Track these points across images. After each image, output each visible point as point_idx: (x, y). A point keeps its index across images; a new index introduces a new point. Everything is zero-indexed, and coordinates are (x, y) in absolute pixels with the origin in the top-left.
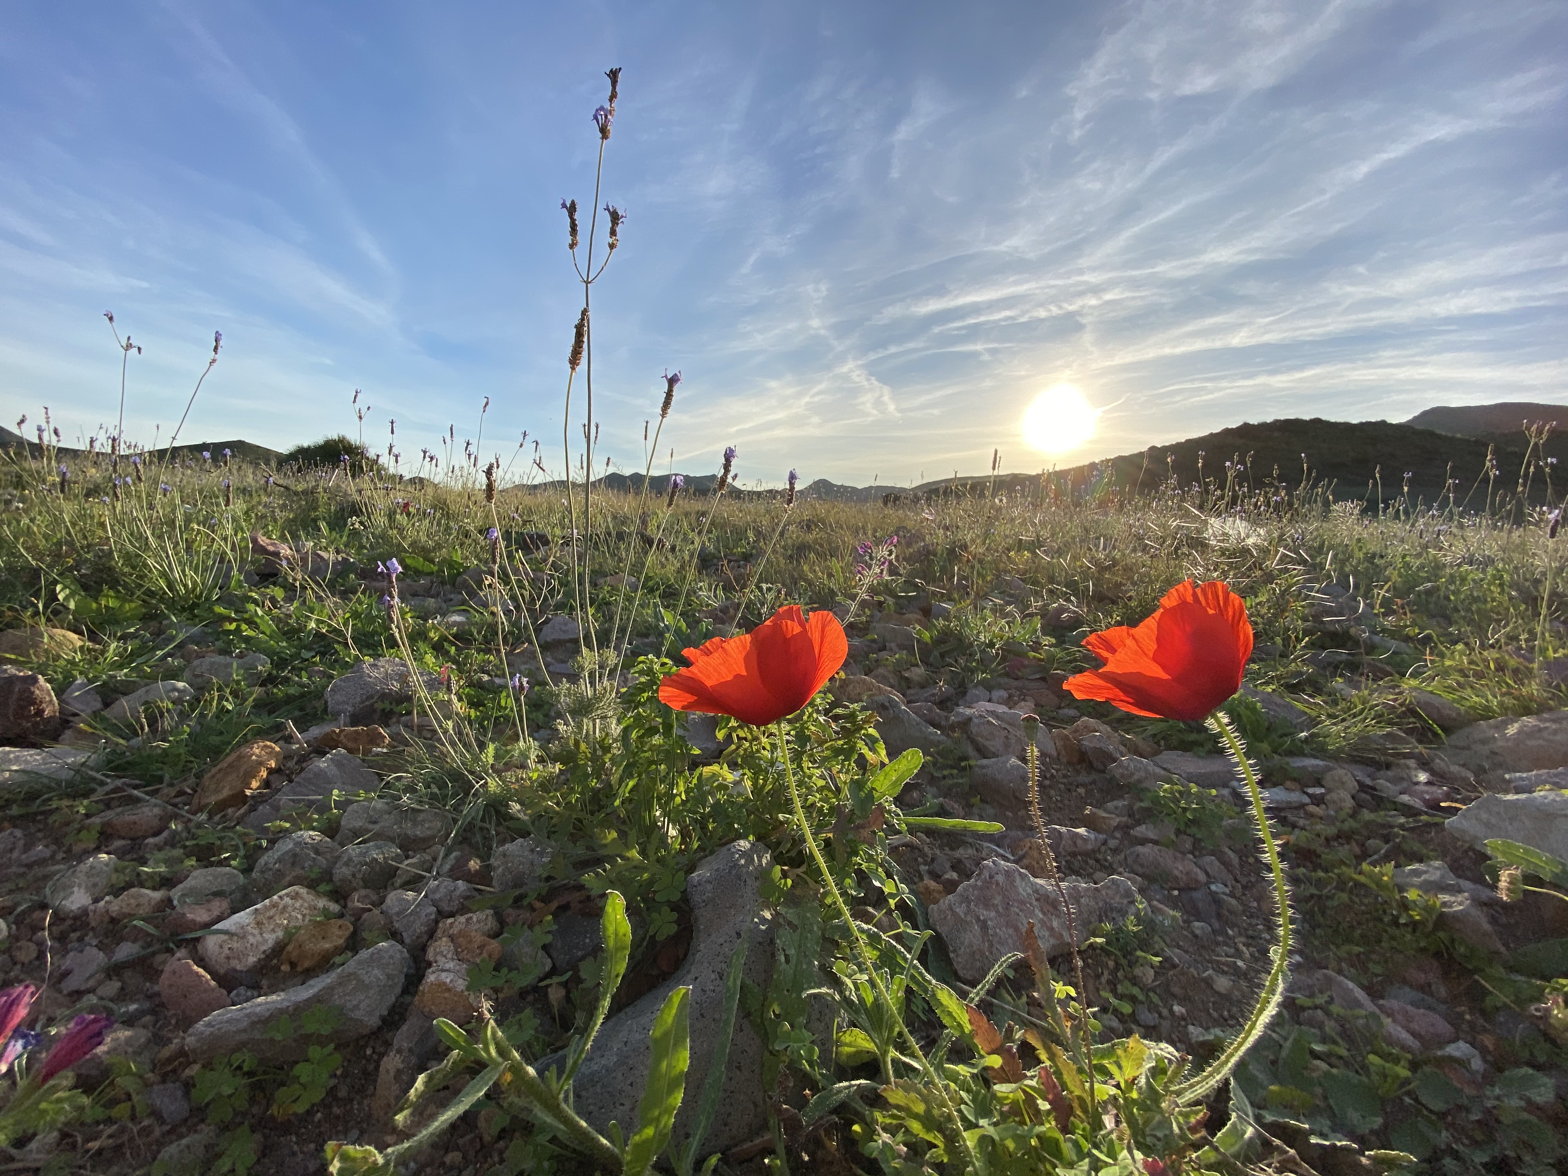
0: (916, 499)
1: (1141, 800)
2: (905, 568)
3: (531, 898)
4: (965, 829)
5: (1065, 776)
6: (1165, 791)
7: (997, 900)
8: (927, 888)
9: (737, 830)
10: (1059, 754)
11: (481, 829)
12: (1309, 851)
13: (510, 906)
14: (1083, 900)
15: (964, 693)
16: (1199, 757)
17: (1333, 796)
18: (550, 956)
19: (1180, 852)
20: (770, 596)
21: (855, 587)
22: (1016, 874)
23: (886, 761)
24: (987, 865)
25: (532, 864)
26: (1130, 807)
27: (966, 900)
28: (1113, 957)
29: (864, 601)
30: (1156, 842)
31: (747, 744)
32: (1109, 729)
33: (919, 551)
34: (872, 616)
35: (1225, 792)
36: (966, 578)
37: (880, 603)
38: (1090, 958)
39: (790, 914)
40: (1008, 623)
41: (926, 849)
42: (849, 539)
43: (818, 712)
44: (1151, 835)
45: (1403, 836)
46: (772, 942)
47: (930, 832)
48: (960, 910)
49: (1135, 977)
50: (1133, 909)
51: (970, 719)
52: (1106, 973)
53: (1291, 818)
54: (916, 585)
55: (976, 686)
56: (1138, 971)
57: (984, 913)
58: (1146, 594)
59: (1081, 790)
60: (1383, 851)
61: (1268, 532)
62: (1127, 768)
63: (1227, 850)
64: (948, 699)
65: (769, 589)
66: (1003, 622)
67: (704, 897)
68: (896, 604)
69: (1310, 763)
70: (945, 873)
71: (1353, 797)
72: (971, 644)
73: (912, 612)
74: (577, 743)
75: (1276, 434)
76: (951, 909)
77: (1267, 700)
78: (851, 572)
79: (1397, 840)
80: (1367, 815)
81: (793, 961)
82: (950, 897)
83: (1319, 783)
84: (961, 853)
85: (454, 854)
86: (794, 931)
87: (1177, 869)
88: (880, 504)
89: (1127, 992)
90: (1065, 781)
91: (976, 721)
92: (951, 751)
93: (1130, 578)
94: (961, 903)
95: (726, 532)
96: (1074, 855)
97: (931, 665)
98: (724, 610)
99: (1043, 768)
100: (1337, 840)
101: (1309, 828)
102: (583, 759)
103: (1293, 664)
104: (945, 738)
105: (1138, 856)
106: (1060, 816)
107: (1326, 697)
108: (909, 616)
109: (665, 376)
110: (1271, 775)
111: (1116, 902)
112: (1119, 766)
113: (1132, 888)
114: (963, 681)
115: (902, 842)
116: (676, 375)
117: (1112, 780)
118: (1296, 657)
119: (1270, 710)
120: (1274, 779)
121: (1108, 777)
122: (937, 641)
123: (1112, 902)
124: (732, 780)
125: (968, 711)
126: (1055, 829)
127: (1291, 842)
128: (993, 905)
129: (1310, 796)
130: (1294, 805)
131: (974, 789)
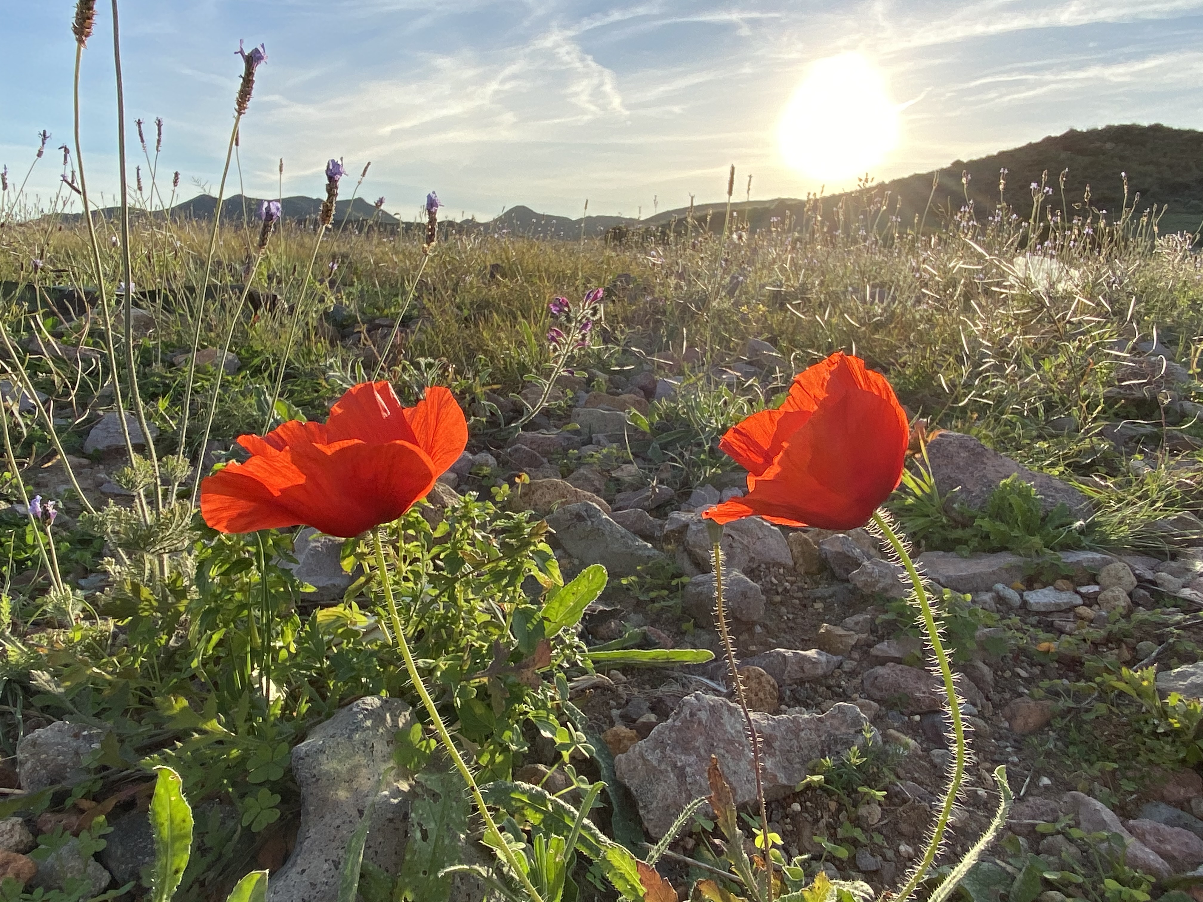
0: (649, 235)
1: (886, 612)
2: (622, 332)
3: (77, 797)
4: (668, 661)
5: (801, 589)
7: (699, 742)
8: (616, 735)
9: (364, 685)
10: (795, 564)
12: (1073, 658)
13: (47, 811)
14: (802, 734)
15: (689, 494)
16: (962, 557)
17: (1108, 594)
18: (106, 867)
19: (925, 671)
20: (431, 375)
21: (549, 360)
22: (724, 710)
23: (561, 582)
24: (688, 702)
25: (77, 753)
26: (873, 620)
27: (661, 744)
28: (833, 797)
29: (561, 378)
30: (898, 661)
33: (644, 309)
34: (575, 399)
35: (987, 597)
36: (699, 344)
37: (586, 381)
38: (808, 801)
39: (432, 781)
40: (750, 402)
41: (621, 689)
43: (474, 527)
44: (894, 653)
45: (1178, 635)
46: (406, 816)
47: (627, 668)
48: (653, 758)
49: (858, 818)
50: (860, 740)
51: (686, 526)
52: (826, 817)
53: (1058, 622)
54: (633, 356)
55: (702, 485)
56: (863, 811)
57: (682, 759)
58: (924, 358)
59: (819, 605)
60: (1154, 654)
61: (1083, 276)
62: (870, 575)
63: (981, 664)
65: (429, 366)
66: (741, 400)
67: (315, 771)
68: (609, 381)
69: (1084, 557)
70: (641, 716)
71: (1130, 595)
72: (700, 431)
73: (630, 392)
74: (136, 588)
75: (1109, 146)
76: (642, 756)
77: (1046, 486)
79: (1171, 641)
80: (1142, 614)
81: (432, 837)
82: (641, 743)
83: (1093, 580)
84: (662, 691)
86: (435, 802)
87: (919, 690)
88: (598, 241)
89: (847, 835)
90: (800, 594)
91: (693, 527)
92: (663, 567)
93: (906, 338)
94: (654, 749)
95: (374, 285)
96: (801, 682)
97: (650, 460)
99: (775, 581)
100: (1106, 645)
101: (1076, 632)
102: (146, 610)
103: (1087, 440)
104: (656, 552)
105: (876, 678)
106: (788, 637)
107: (1119, 479)
108: (625, 397)
109: (242, 52)
110: (1041, 574)
111: (843, 731)
112: (862, 573)
113: (863, 715)
114: (687, 477)
115: (591, 683)
116: (257, 50)
117: (854, 591)
118: (1087, 431)
119: (1048, 496)
120: (1044, 579)
121: (851, 587)
122: (658, 429)
123: (837, 733)
124: (367, 624)
125: (683, 516)
126: (779, 653)
127: (1052, 650)
128: (694, 747)
129: (1082, 595)
130: (1064, 607)
131: (687, 613)
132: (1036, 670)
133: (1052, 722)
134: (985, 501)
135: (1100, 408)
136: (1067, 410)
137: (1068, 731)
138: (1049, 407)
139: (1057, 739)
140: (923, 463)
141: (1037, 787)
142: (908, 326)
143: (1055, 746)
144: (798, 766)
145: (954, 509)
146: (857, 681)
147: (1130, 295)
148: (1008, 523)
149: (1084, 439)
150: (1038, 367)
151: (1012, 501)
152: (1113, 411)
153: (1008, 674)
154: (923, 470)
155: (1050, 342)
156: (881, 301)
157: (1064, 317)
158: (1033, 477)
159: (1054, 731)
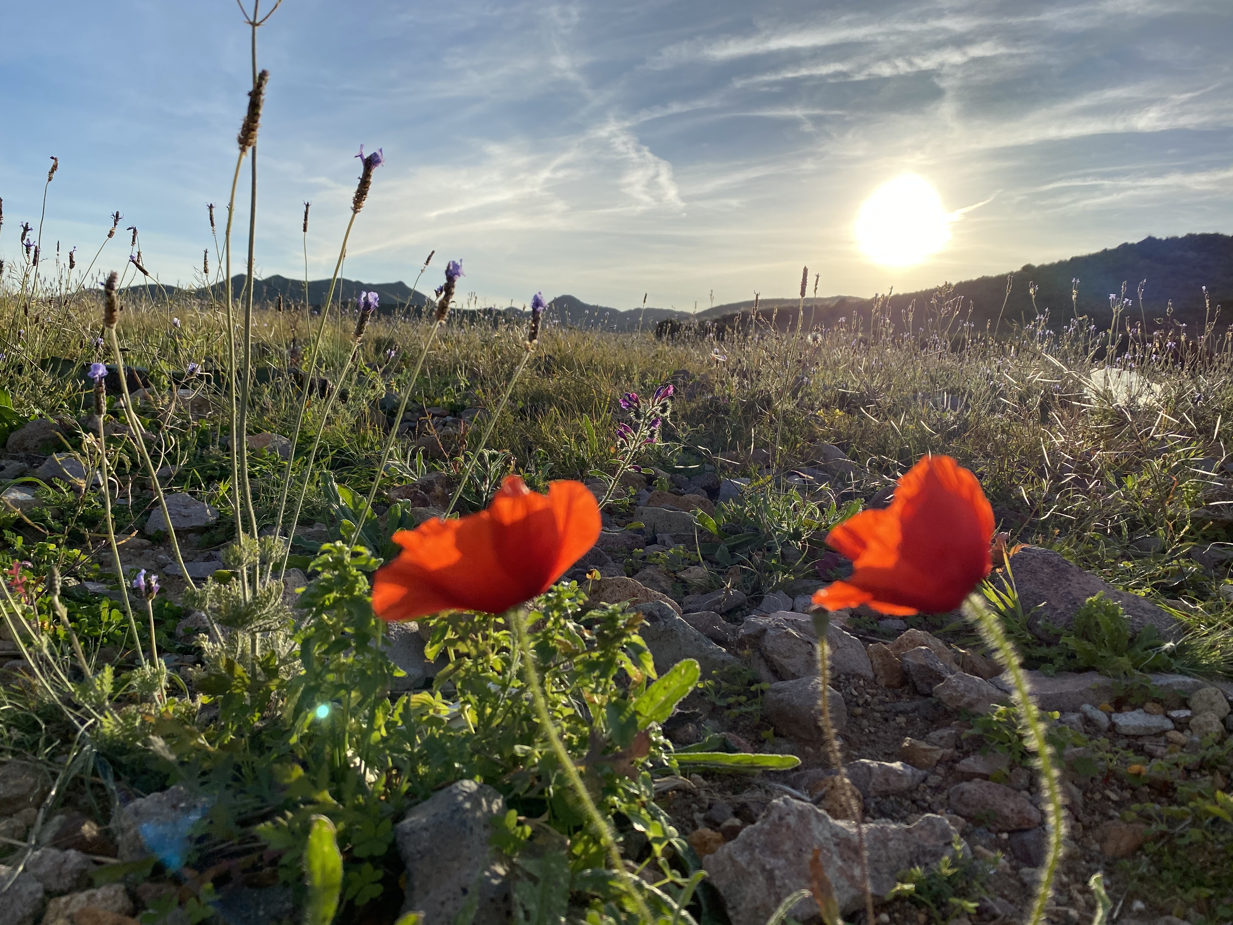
0: (703, 331)
1: (971, 727)
2: (684, 430)
4: (752, 766)
5: (882, 702)
6: (1000, 715)
7: (788, 846)
8: (702, 837)
9: (459, 770)
10: (876, 676)
11: (93, 786)
12: (1165, 783)
13: (146, 879)
14: (891, 844)
15: (758, 600)
16: (1047, 675)
17: (1200, 719)
19: (1013, 788)
20: (493, 467)
21: (615, 456)
22: (812, 816)
23: (654, 675)
24: (777, 805)
26: (958, 736)
27: (749, 846)
28: (924, 910)
29: (627, 475)
30: (986, 777)
31: (469, 663)
32: (940, 643)
33: (704, 407)
34: (637, 497)
35: (1074, 717)
36: (766, 445)
37: (650, 480)
38: (898, 911)
39: (531, 865)
40: (820, 507)
41: (703, 793)
42: (607, 388)
43: (566, 617)
44: (979, 768)
46: (507, 898)
48: (742, 859)
50: (950, 852)
51: (764, 631)
53: (1149, 745)
54: (698, 454)
55: (774, 591)
57: (771, 862)
58: (1002, 469)
59: (901, 720)
61: (1165, 391)
62: (955, 689)
64: (739, 608)
65: (493, 458)
66: (813, 505)
67: (420, 848)
68: (671, 479)
69: (1176, 680)
70: (725, 819)
71: (1223, 721)
72: (770, 536)
73: (693, 492)
74: (230, 665)
76: (731, 858)
77: (1133, 605)
78: (609, 435)
81: (535, 917)
82: (730, 844)
83: (1184, 704)
84: (745, 797)
85: (57, 819)
86: (536, 884)
87: (1007, 807)
88: (652, 336)
90: (882, 708)
91: (771, 632)
92: (739, 673)
93: (983, 448)
94: (743, 850)
96: (886, 795)
97: (717, 564)
98: (427, 487)
99: (855, 693)
100: (1198, 771)
101: (1168, 757)
102: (238, 688)
103: (1175, 562)
104: (732, 657)
105: (962, 793)
106: (870, 751)
107: (1209, 603)
108: (688, 497)
109: (361, 156)
110: (1131, 696)
111: (930, 844)
112: (947, 686)
113: (952, 828)
114: (759, 583)
115: (672, 785)
116: (375, 154)
117: (938, 704)
118: (1174, 551)
119: (1136, 616)
120: (1132, 701)
121: (934, 701)
122: (726, 532)
123: (926, 844)
124: (448, 713)
125: (762, 621)
126: (864, 764)
127: (1143, 774)
128: (782, 852)
129: (1173, 720)
130: (1154, 731)
131: (766, 721)
132: (1127, 794)
133: (1145, 846)
134: (1070, 619)
135: (1187, 528)
136: (1152, 530)
137: (1161, 856)
138: (1133, 526)
139: (1150, 865)
140: (1006, 576)
141: (1130, 911)
142: (982, 436)
143: (1149, 871)
144: (886, 876)
145: (1038, 626)
146: (942, 796)
147: (1216, 412)
148: (1095, 643)
149: (1172, 559)
150: (1120, 484)
151: (1099, 620)
152: (1201, 532)
153: (1097, 796)
154: (1006, 584)
155: (1132, 459)
156: (954, 408)
157: (1147, 434)
158: (1120, 596)
159: (1147, 855)
